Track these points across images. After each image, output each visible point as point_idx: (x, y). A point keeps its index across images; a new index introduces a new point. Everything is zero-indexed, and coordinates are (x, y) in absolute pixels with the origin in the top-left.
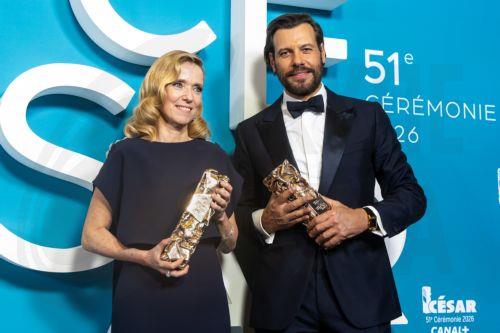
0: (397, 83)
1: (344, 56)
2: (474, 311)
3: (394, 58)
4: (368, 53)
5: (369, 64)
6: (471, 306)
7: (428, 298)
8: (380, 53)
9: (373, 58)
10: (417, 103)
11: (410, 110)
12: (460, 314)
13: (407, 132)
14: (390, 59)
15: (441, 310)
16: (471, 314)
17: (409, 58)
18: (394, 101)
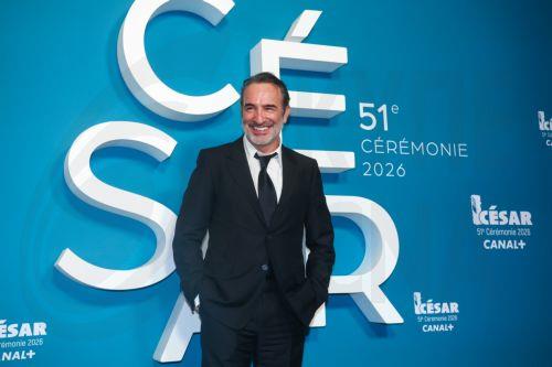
0: (386, 129)
1: (343, 108)
2: (457, 311)
3: (383, 108)
4: (362, 105)
5: (363, 114)
6: (454, 307)
7: (419, 302)
8: (372, 105)
9: (366, 109)
10: (403, 145)
11: (398, 150)
12: (446, 314)
13: (396, 168)
14: (379, 110)
15: (430, 312)
16: (454, 314)
17: (395, 109)
18: (385, 144)
